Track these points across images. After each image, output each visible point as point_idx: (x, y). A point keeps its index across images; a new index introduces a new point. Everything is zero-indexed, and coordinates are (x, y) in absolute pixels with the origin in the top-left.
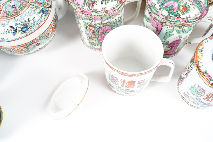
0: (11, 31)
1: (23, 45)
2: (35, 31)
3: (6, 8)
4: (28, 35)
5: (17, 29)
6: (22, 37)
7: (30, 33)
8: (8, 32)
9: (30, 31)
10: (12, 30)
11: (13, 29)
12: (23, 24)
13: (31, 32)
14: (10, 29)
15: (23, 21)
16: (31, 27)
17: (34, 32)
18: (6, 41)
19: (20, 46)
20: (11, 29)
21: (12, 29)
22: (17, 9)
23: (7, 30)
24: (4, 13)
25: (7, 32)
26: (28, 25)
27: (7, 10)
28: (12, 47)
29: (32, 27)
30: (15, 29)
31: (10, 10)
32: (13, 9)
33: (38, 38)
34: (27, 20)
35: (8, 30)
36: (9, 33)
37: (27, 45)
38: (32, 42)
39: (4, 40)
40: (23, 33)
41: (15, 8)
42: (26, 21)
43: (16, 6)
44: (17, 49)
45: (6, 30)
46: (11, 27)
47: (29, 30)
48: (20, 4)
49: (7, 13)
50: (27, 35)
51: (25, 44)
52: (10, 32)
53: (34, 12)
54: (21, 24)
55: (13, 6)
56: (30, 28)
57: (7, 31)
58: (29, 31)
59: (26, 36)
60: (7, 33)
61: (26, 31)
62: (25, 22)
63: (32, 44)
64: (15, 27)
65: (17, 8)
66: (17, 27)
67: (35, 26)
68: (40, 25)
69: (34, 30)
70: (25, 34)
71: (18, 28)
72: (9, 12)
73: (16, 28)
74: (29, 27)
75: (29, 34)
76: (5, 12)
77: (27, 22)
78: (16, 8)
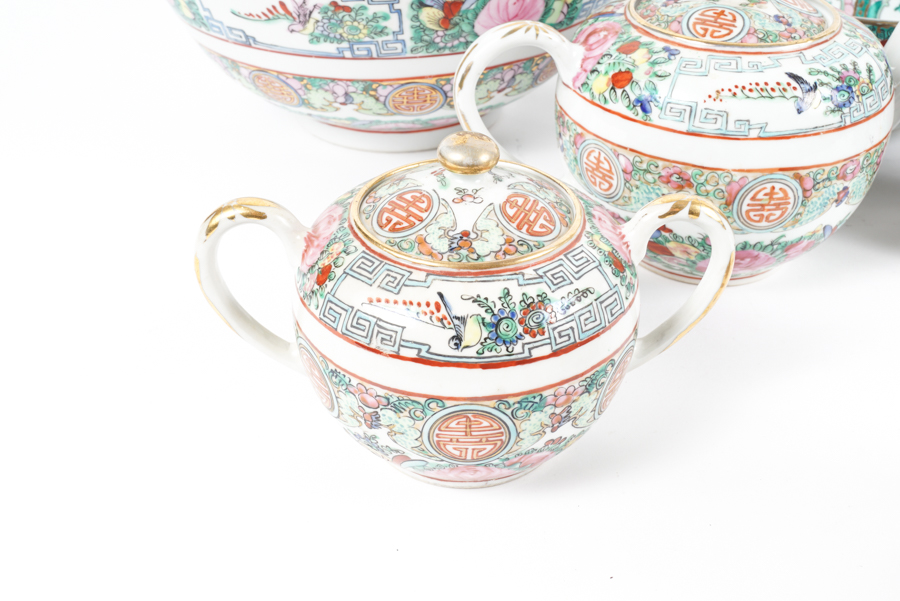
0: (790, 93)
1: (803, 173)
2: (868, 118)
3: (750, 18)
4: (845, 127)
5: (815, 87)
6: (825, 129)
7: (853, 120)
8: (777, 93)
9: (856, 114)
10: (795, 88)
11: (802, 86)
12: (837, 76)
13: (858, 116)
14: (789, 84)
15: (839, 69)
16: (863, 95)
17: (864, 121)
18: (754, 134)
19: (791, 173)
20: (794, 83)
21: (796, 85)
22: (796, 31)
23: (776, 87)
24: (748, 33)
25: (773, 94)
26: (852, 83)
27: (757, 25)
28: (759, 174)
29: (864, 97)
30: (808, 87)
31: (770, 28)
32: (782, 27)
33: (861, 159)
34: (851, 67)
35: (781, 88)
36: (784, 97)
37: (819, 177)
38: (839, 165)
39: (744, 129)
40: (833, 111)
41: (789, 25)
42: (848, 70)
43: (790, 20)
44: (773, 188)
45: (772, 84)
46: (792, 76)
47: (854, 104)
48: (800, 17)
49: (761, 36)
50: (842, 124)
51: (814, 170)
52: (786, 94)
53: (865, 49)
54: (833, 76)
55: (778, 19)
56: (858, 96)
57: (773, 90)
58: (852, 110)
59: (840, 129)
60: (772, 98)
61: (844, 105)
62: (846, 73)
63: (834, 181)
64: (811, 80)
65: (796, 26)
66: (818, 83)
67: (872, 98)
68: (884, 104)
69: (868, 114)
70: (835, 119)
71: (822, 84)
72: (767, 34)
73: (812, 84)
74: (858, 93)
75: (848, 123)
76: (752, 31)
77: (852, 73)
78: (793, 26)
